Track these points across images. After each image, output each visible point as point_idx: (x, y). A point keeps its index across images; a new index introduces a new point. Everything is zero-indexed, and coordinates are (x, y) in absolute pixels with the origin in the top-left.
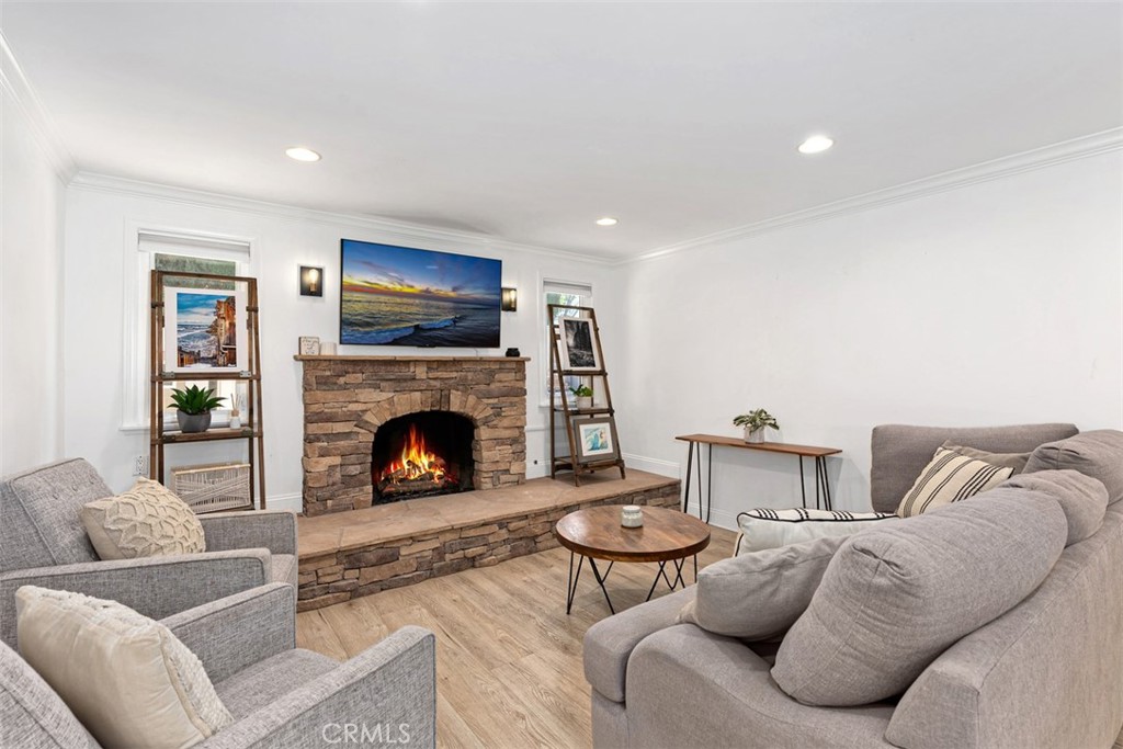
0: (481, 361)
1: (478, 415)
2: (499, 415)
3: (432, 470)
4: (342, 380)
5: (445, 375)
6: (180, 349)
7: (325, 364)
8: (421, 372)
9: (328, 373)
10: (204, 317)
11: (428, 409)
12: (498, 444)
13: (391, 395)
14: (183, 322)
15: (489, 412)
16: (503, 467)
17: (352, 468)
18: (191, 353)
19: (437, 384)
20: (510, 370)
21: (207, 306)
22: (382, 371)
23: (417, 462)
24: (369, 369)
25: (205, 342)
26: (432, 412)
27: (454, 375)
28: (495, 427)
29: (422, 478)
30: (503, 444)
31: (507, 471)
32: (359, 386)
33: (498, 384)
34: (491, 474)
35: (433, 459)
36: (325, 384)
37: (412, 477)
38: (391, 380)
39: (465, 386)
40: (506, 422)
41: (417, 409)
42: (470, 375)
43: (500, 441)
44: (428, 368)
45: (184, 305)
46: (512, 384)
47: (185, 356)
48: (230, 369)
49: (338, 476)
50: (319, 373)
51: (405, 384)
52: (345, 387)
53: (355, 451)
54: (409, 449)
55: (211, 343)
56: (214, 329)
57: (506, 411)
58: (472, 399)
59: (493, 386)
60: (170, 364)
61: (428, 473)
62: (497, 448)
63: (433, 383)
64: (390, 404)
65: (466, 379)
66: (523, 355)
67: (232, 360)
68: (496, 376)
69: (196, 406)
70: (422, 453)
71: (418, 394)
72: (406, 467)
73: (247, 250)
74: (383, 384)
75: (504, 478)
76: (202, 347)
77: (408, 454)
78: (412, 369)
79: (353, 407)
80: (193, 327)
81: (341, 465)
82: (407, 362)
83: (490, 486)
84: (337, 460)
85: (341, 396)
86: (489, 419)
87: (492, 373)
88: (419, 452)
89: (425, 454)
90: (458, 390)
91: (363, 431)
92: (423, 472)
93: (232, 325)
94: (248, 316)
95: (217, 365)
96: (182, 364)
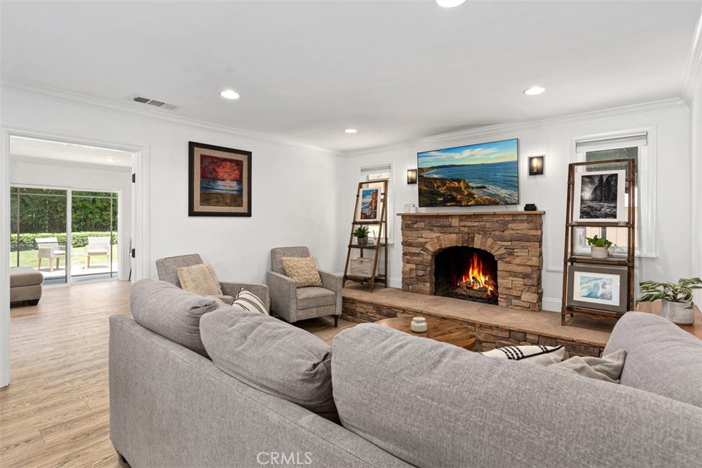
0: (494, 215)
1: (496, 253)
2: (511, 254)
3: (487, 286)
4: (416, 226)
5: (470, 224)
7: (408, 218)
8: (455, 222)
9: (410, 222)
10: (369, 199)
11: (460, 245)
12: (511, 276)
13: (439, 235)
15: (503, 251)
16: (515, 293)
17: (420, 272)
19: (466, 230)
20: (522, 221)
21: (371, 194)
22: (434, 222)
23: (478, 278)
24: (427, 220)
26: (463, 246)
27: (476, 224)
28: (509, 262)
29: (480, 290)
30: (515, 276)
31: (519, 298)
32: (423, 229)
33: (511, 232)
34: (505, 296)
35: (487, 279)
36: (409, 227)
37: (475, 288)
38: (437, 226)
39: (485, 232)
40: (517, 261)
41: (454, 244)
42: (488, 225)
43: (514, 274)
44: (460, 220)
46: (524, 232)
48: (375, 220)
49: (414, 275)
50: (406, 222)
51: (446, 229)
52: (417, 230)
53: (421, 263)
54: (473, 269)
56: (371, 203)
57: (518, 252)
58: (490, 241)
59: (506, 233)
60: (358, 218)
61: (484, 287)
62: (510, 278)
63: (462, 229)
64: (438, 240)
65: (485, 227)
66: (540, 209)
68: (509, 226)
69: (362, 234)
70: (481, 274)
71: (454, 235)
72: (472, 280)
74: (435, 228)
75: (515, 302)
77: (473, 273)
78: (450, 220)
79: (420, 240)
81: (416, 269)
82: (447, 216)
83: (504, 304)
84: (414, 266)
85: (415, 234)
86: (503, 256)
87: (506, 224)
88: (479, 272)
89: (483, 275)
90: (479, 234)
91: (425, 253)
92: (482, 286)
93: (376, 201)
94: (382, 197)
95: (371, 218)
96: (361, 218)
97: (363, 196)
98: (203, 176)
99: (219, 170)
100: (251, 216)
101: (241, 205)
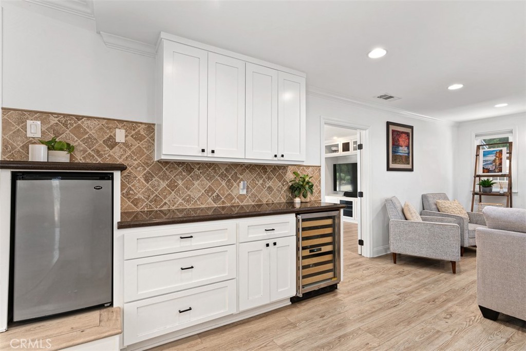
6: (483, 168)
10: (491, 158)
14: (484, 160)
18: (487, 169)
21: (493, 154)
25: (491, 165)
45: (485, 154)
47: (485, 170)
48: (500, 174)
55: (493, 166)
56: (494, 161)
60: (480, 172)
67: (501, 171)
69: (486, 185)
73: (511, 132)
76: (490, 167)
80: (487, 161)
93: (501, 159)
94: (508, 155)
95: (495, 172)
96: (484, 172)
97: (484, 155)
98: (393, 144)
99: (400, 139)
100: (413, 171)
101: (409, 164)
